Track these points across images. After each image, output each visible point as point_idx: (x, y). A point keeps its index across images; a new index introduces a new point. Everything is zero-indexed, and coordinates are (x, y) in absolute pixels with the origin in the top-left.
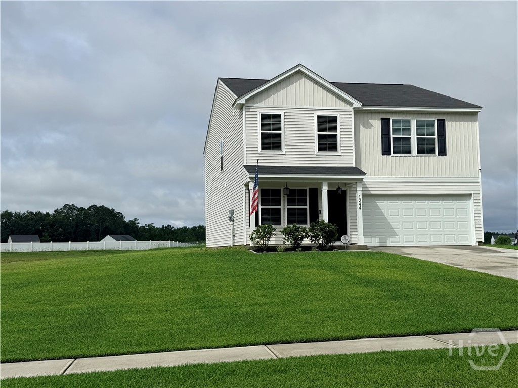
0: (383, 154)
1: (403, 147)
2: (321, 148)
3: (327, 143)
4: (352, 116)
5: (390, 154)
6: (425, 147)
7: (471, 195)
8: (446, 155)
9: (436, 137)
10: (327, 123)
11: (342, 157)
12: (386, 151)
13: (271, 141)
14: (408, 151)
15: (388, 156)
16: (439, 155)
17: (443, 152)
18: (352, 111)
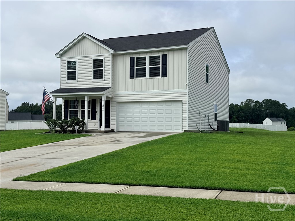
0: (130, 78)
1: (141, 73)
2: (95, 77)
3: (98, 74)
4: (111, 58)
5: (134, 78)
6: (154, 73)
7: (181, 101)
8: (166, 76)
9: (161, 66)
10: (98, 63)
11: (105, 81)
12: (132, 77)
13: (72, 76)
14: (144, 75)
15: (133, 79)
16: (162, 77)
17: (165, 74)
18: (111, 55)
